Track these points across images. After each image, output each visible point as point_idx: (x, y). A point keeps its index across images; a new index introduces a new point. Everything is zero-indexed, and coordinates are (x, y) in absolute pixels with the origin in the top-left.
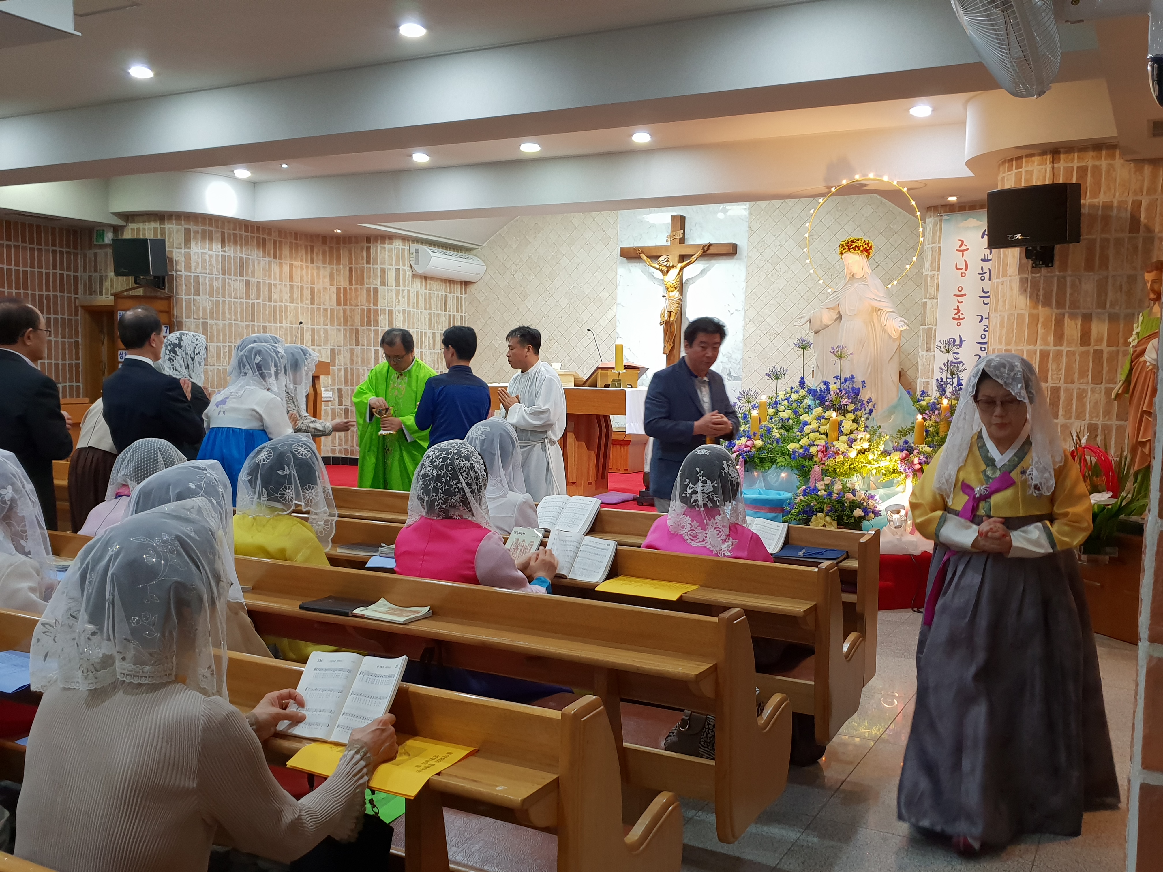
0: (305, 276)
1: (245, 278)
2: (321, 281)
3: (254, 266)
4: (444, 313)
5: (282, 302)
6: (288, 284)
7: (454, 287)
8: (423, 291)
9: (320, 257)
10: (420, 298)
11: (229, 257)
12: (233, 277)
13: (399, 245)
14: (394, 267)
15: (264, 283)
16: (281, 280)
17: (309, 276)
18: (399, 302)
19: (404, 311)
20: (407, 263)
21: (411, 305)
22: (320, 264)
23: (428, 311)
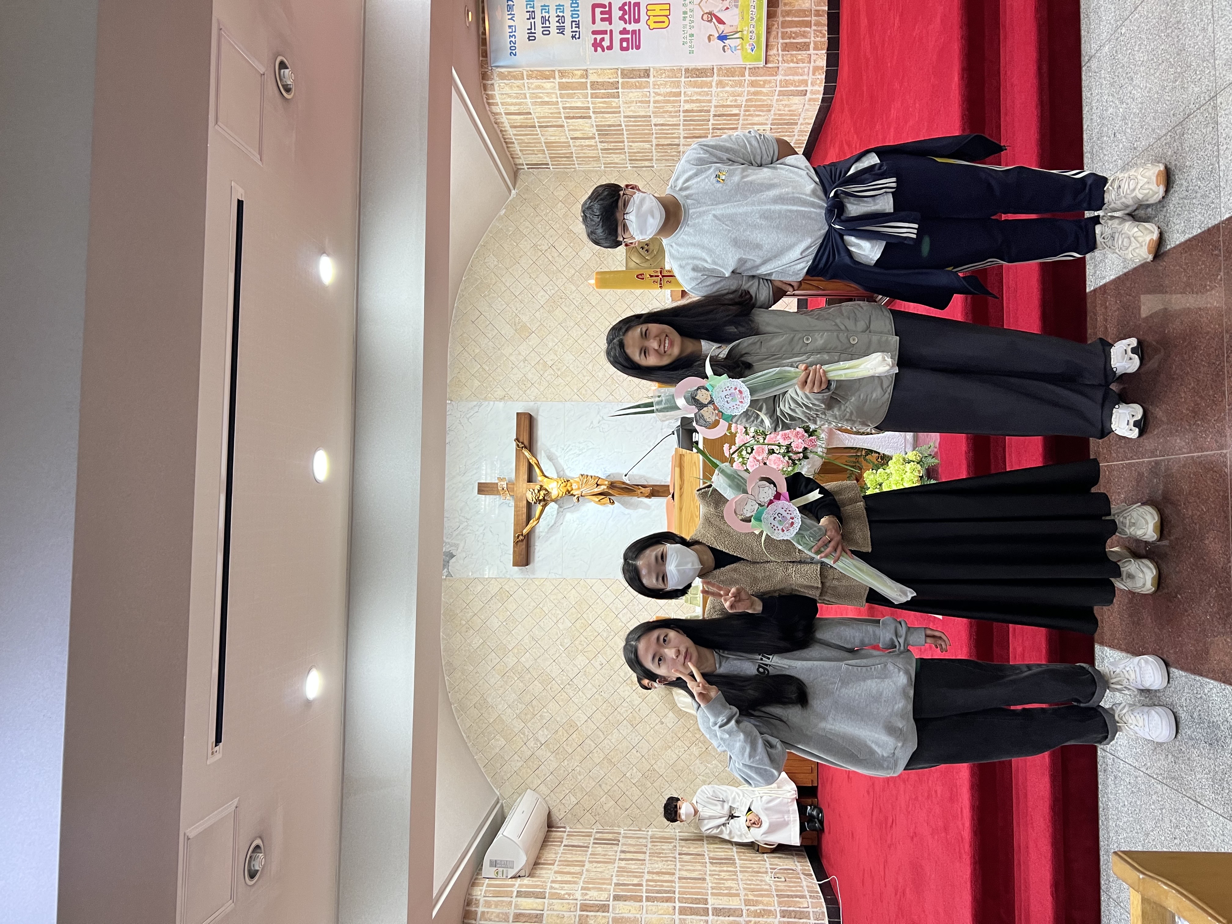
4: (590, 849)
7: (554, 838)
8: (555, 868)
10: (565, 870)
13: (481, 890)
14: (514, 900)
18: (569, 895)
19: (582, 889)
20: (510, 882)
21: (575, 879)
23: (587, 864)
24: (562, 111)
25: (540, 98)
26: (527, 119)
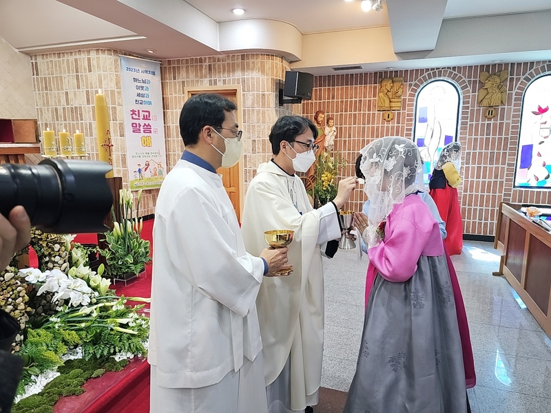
24: (94, 90)
25: (104, 79)
26: (85, 69)
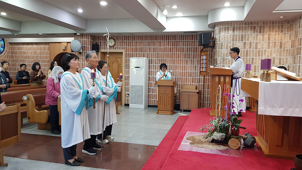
0: (277, 37)
1: (244, 41)
2: (286, 39)
3: (248, 36)
5: (263, 49)
6: (267, 41)
9: (286, 29)
11: (236, 35)
12: (238, 42)
15: (254, 43)
16: (263, 40)
17: (280, 38)
22: (286, 32)
